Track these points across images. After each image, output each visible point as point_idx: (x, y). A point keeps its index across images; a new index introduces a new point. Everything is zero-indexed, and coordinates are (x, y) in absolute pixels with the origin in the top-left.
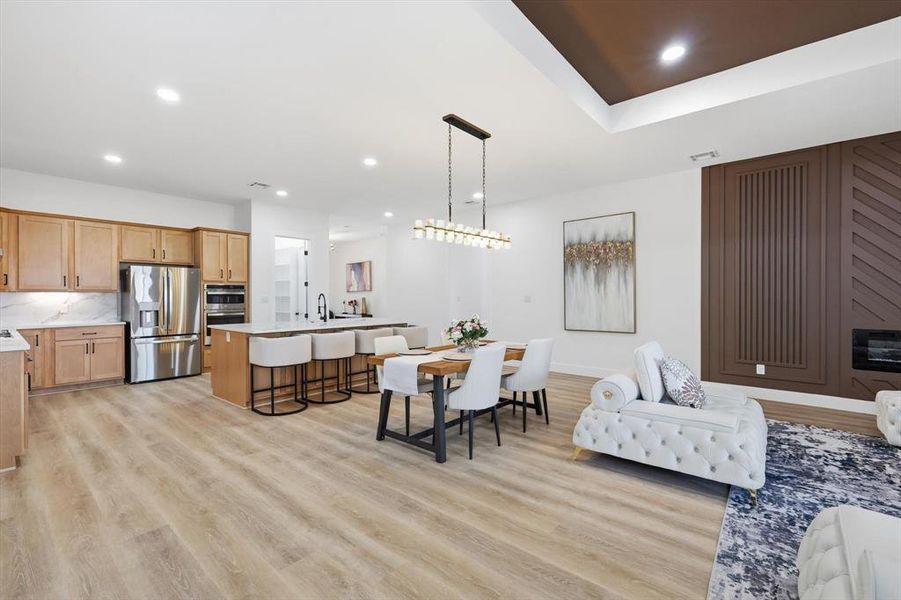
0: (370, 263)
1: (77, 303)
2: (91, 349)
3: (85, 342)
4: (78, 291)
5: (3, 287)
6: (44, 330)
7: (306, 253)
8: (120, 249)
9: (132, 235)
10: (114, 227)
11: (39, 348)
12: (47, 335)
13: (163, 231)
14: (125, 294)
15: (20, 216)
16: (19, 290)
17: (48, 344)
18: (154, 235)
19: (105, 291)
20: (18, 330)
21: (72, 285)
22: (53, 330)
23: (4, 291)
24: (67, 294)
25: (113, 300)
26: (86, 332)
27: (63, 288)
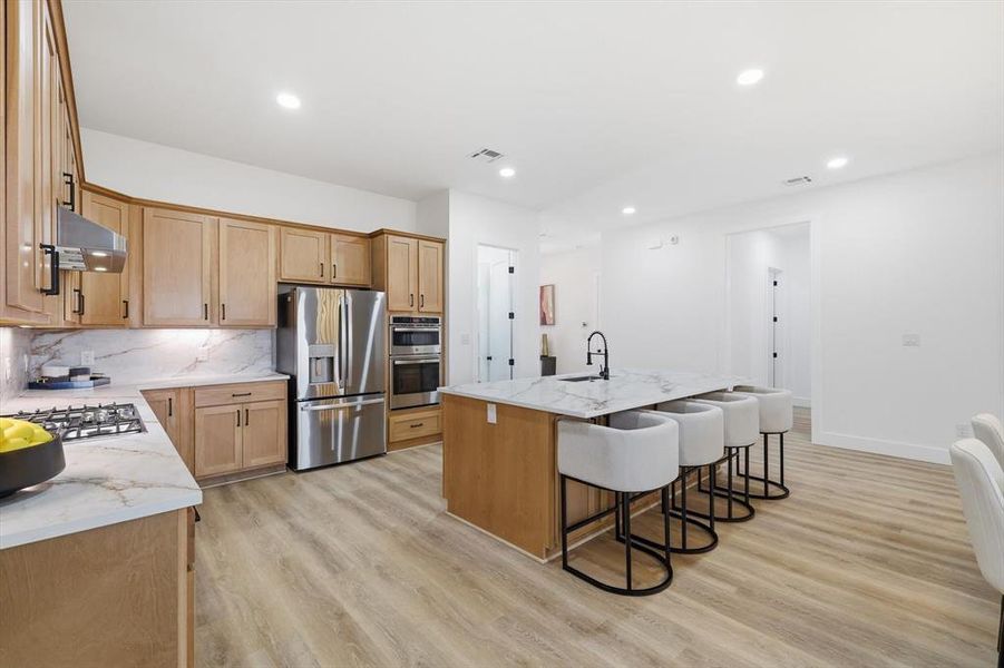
0: (553, 286)
1: (220, 345)
2: (243, 418)
3: (234, 409)
4: (222, 327)
5: (122, 321)
6: (178, 390)
7: (511, 270)
8: (279, 261)
9: (294, 240)
10: (272, 228)
11: (173, 418)
12: (184, 397)
13: (333, 236)
14: (284, 332)
15: (147, 210)
16: (144, 326)
17: (185, 413)
18: (322, 240)
19: (256, 328)
20: (143, 392)
21: (216, 319)
22: (192, 390)
23: (122, 326)
24: (207, 331)
25: (266, 340)
26: (238, 392)
27: (203, 322)
